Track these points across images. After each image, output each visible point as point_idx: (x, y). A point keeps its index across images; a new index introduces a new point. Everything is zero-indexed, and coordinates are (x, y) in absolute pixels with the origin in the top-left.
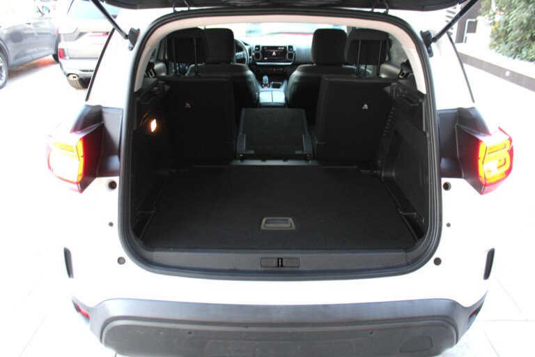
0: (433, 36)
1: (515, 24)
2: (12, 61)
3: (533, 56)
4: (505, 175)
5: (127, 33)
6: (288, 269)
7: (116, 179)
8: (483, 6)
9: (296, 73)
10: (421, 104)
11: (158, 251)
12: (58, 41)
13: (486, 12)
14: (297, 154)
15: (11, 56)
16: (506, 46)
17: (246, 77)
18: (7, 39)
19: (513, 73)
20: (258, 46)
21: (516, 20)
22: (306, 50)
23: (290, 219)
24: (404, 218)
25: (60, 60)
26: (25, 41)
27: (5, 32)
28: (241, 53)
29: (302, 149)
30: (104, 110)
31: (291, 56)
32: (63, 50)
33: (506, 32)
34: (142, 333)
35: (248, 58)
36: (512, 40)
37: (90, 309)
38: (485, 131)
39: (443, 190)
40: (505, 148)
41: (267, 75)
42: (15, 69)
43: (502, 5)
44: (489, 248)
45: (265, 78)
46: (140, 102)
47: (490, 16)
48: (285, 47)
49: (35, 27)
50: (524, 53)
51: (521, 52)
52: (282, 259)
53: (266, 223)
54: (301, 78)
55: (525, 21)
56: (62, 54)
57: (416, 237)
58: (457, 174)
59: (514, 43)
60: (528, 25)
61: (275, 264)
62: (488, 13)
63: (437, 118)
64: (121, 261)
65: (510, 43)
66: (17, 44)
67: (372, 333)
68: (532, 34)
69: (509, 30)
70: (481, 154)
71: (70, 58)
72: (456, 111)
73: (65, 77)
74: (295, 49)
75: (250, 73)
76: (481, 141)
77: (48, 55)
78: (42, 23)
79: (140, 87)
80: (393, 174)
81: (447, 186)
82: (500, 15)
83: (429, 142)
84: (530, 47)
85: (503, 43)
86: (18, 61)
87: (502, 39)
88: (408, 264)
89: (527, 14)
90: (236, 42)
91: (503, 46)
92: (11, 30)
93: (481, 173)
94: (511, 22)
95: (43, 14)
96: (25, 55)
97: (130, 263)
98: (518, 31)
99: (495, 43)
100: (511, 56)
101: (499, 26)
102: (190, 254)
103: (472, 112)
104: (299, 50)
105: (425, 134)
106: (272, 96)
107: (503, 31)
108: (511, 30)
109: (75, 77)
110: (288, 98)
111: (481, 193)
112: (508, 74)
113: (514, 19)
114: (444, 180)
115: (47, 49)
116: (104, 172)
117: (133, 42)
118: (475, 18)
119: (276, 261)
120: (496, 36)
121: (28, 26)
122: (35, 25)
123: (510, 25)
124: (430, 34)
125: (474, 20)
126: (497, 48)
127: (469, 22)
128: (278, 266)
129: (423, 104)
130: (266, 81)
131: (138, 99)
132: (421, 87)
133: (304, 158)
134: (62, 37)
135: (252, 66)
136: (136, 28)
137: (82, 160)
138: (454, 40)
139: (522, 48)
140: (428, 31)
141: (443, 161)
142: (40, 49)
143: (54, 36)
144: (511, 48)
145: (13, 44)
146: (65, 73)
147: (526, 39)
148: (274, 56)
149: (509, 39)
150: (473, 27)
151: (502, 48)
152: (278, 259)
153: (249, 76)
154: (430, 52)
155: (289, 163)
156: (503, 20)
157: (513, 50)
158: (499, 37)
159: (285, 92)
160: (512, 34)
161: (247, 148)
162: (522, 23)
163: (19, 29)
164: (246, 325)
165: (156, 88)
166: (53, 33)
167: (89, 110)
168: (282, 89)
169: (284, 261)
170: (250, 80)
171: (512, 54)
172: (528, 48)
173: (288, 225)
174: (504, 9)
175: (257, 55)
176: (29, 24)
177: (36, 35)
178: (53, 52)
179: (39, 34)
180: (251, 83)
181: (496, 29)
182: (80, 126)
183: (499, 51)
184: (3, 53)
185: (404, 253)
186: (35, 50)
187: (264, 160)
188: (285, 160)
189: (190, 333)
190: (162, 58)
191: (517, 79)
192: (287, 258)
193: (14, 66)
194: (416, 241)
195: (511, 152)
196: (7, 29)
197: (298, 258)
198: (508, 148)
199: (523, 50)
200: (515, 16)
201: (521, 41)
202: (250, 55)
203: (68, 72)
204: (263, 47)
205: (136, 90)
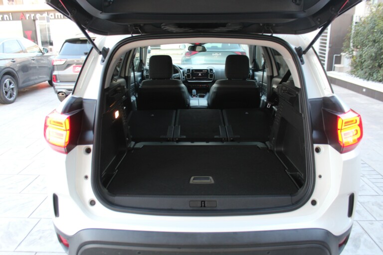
0: (303, 50)
1: (367, 57)
2: (21, 85)
3: (381, 78)
4: (357, 141)
5: (101, 50)
6: (208, 209)
7: (91, 146)
8: (344, 46)
9: (215, 85)
10: (297, 95)
11: (118, 196)
12: (53, 70)
13: (347, 49)
14: (216, 138)
15: (21, 81)
16: (362, 72)
17: (180, 88)
18: (19, 70)
19: (368, 89)
20: (189, 70)
21: (367, 54)
22: (222, 72)
23: (211, 177)
24: (290, 176)
25: (54, 83)
26: (30, 72)
27: (18, 65)
28: (177, 74)
29: (219, 135)
30: (84, 101)
31: (211, 76)
32: (55, 76)
33: (361, 62)
34: (106, 253)
35: (182, 77)
36: (366, 68)
37: (69, 238)
38: (342, 111)
39: (315, 153)
40: (356, 122)
41: (195, 89)
42: (22, 90)
43: (357, 44)
44: (350, 192)
45: (194, 91)
46: (109, 95)
47: (350, 52)
48: (207, 70)
49: (38, 62)
50: (375, 76)
51: (373, 75)
52: (204, 202)
53: (193, 179)
54: (218, 89)
55: (373, 54)
56: (55, 79)
57: (298, 187)
58: (324, 142)
59: (367, 69)
60: (376, 57)
61: (199, 205)
62: (349, 50)
63: (309, 104)
64: (93, 203)
65: (365, 70)
66: (25, 73)
67: (268, 253)
68: (379, 63)
69: (363, 61)
70: (339, 127)
71: (61, 82)
72: (322, 99)
73: (56, 95)
74: (214, 72)
75: (183, 85)
76: (339, 117)
77: (45, 81)
78: (42, 60)
79: (108, 86)
80: (283, 149)
81: (318, 150)
82: (356, 51)
83: (304, 120)
84: (378, 72)
85: (360, 70)
86: (25, 84)
87: (359, 68)
88: (293, 204)
89: (374, 50)
90: (174, 67)
91: (360, 72)
92: (22, 64)
93: (340, 139)
94: (364, 55)
95: (43, 54)
96: (29, 80)
97: (99, 204)
98: (369, 62)
99: (354, 70)
100: (365, 79)
101: (357, 59)
102: (140, 198)
103: (332, 100)
104: (217, 72)
105: (301, 114)
106: (199, 102)
107: (359, 61)
108: (365, 61)
109: (63, 94)
110: (210, 102)
111: (341, 152)
112: (364, 90)
113: (366, 53)
114: (315, 146)
115: (45, 76)
116: (83, 141)
117: (105, 56)
118: (340, 54)
119: (200, 203)
120: (355, 65)
121: (33, 61)
122: (38, 60)
123: (364, 57)
124: (301, 49)
125: (339, 55)
126: (356, 73)
127: (336, 57)
128: (202, 206)
129: (299, 94)
130: (194, 93)
131: (107, 93)
132: (298, 84)
133: (221, 140)
134: (56, 68)
135: (185, 82)
136: (107, 48)
137: (68, 132)
138: (326, 68)
139: (374, 73)
140: (300, 47)
141: (314, 132)
142: (40, 76)
143: (50, 68)
144: (365, 73)
145: (22, 73)
146: (56, 92)
147: (375, 67)
148: (200, 76)
149: (364, 67)
150: (338, 61)
151: (359, 73)
152: (202, 202)
153: (182, 88)
154: (302, 61)
155: (210, 144)
156: (359, 55)
157: (367, 74)
158: (357, 66)
159: (208, 100)
160: (366, 63)
161: (181, 134)
162: (371, 56)
163: (27, 63)
164: (179, 247)
165: (119, 88)
166: (49, 66)
167: (74, 100)
168: (206, 97)
169: (206, 203)
170: (183, 90)
171: (367, 77)
172: (377, 73)
173: (209, 181)
174: (359, 47)
175: (188, 76)
176: (34, 60)
177: (38, 68)
178: (49, 79)
179: (39, 67)
180: (184, 92)
181: (354, 60)
182: (67, 110)
183: (357, 75)
184: (15, 79)
185: (290, 197)
186: (36, 77)
187: (192, 142)
188: (207, 142)
189: (139, 253)
190: (123, 75)
191: (371, 93)
192: (207, 201)
193: (22, 88)
194: (298, 189)
195: (360, 125)
196: (20, 63)
197: (216, 201)
198: (358, 122)
199: (374, 74)
200: (366, 51)
201: (372, 68)
202: (184, 76)
203: (59, 91)
204: (193, 70)
205: (106, 87)
